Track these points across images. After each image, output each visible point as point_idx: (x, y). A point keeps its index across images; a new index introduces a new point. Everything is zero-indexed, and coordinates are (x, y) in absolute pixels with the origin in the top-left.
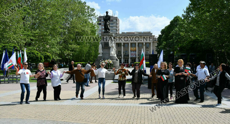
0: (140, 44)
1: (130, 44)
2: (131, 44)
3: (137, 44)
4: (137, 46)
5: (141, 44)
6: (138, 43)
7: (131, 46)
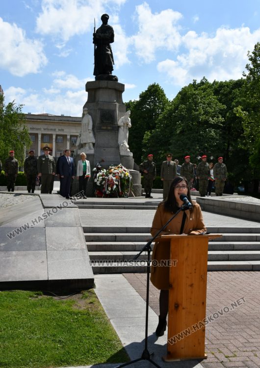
0: (58, 137)
1: (40, 136)
2: (43, 135)
3: (54, 137)
4: (54, 140)
5: (62, 137)
6: (57, 136)
7: (43, 141)
